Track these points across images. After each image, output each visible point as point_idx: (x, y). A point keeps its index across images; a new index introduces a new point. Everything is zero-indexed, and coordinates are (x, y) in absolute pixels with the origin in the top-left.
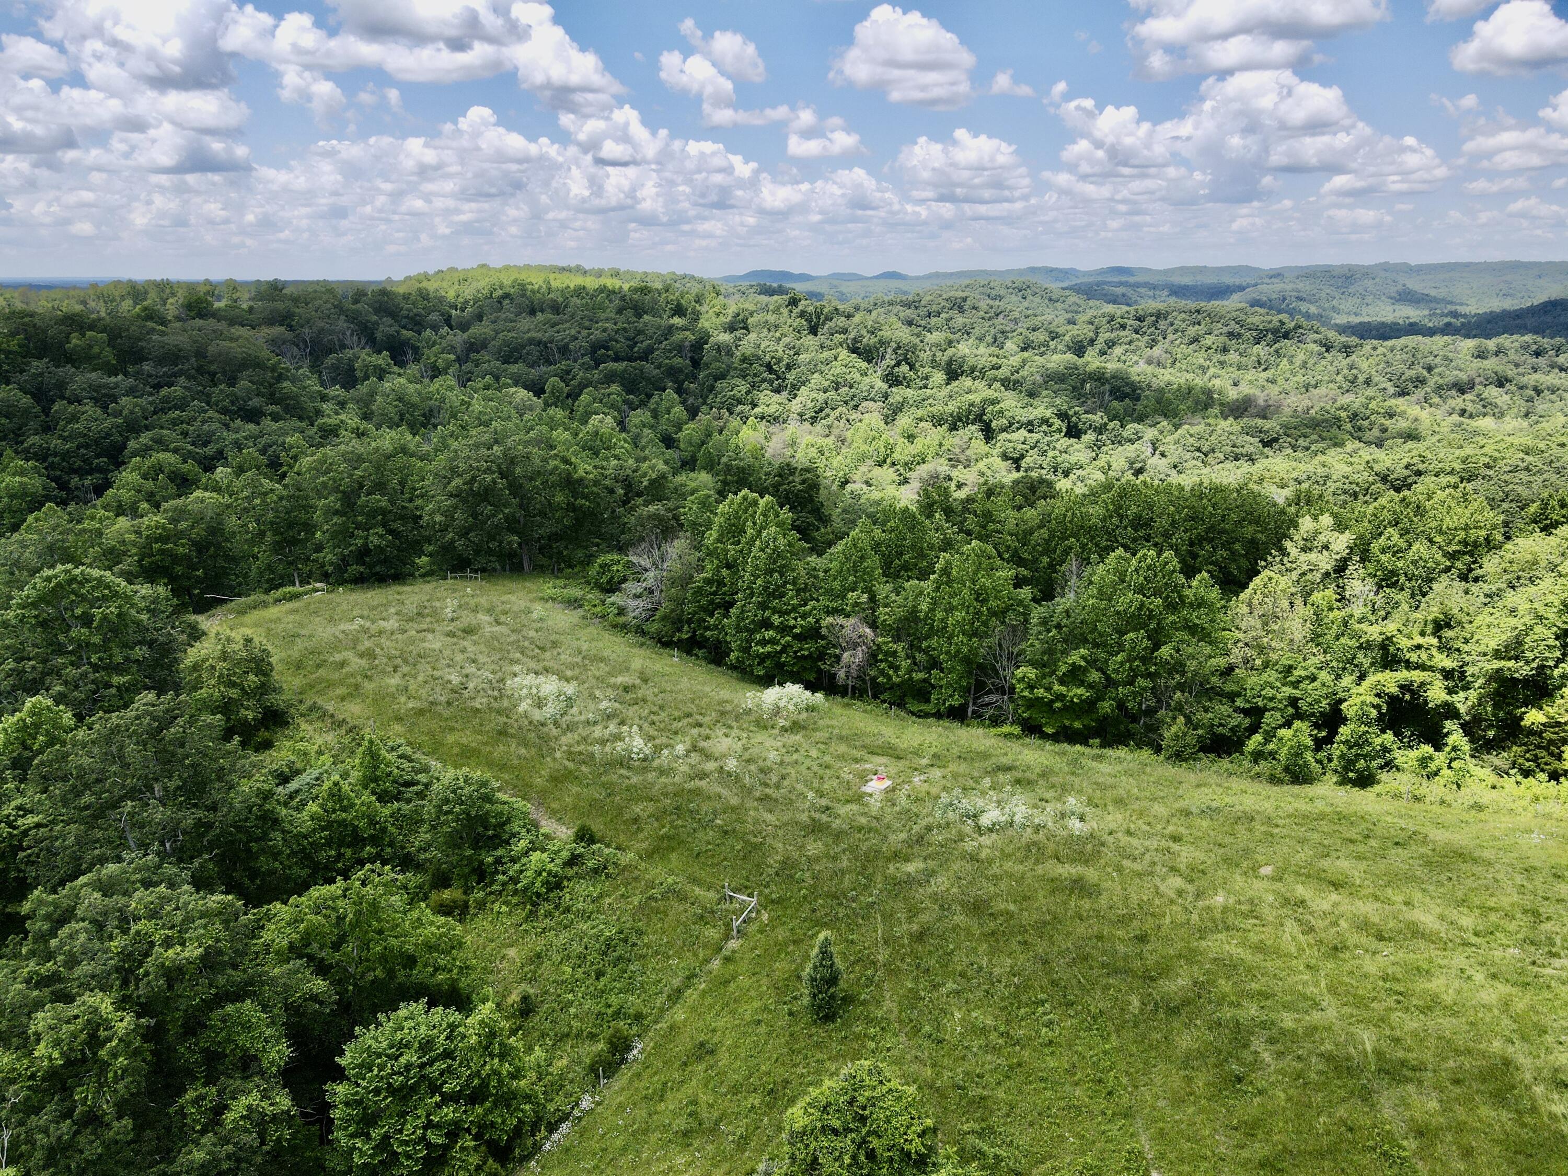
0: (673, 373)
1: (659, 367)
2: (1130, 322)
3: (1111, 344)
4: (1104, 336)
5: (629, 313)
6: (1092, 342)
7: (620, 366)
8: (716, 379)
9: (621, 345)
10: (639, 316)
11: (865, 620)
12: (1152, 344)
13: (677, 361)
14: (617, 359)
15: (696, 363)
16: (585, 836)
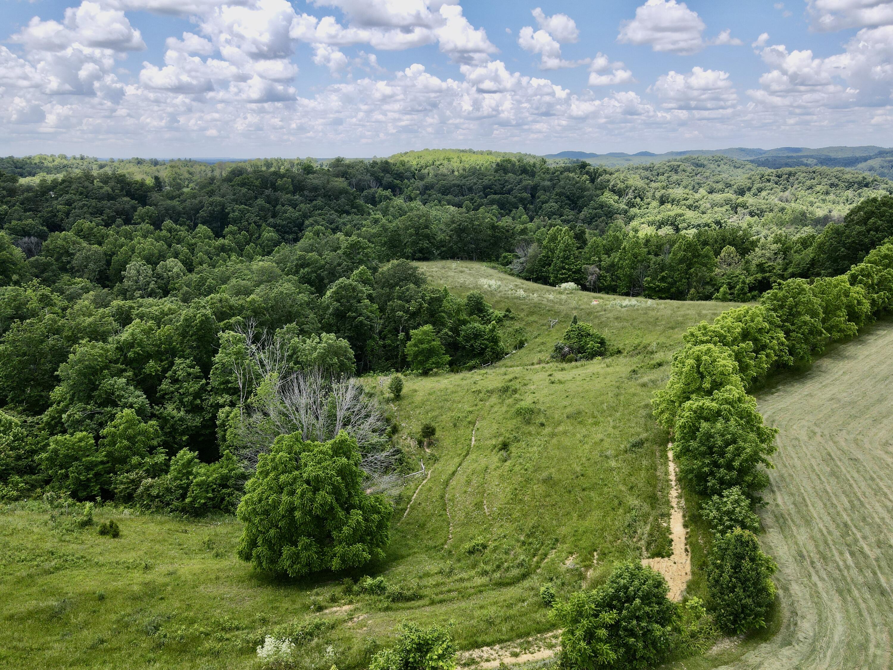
0: (522, 200)
1: (515, 197)
2: (772, 178)
3: (760, 190)
4: (757, 186)
5: (501, 172)
6: (749, 189)
7: (497, 197)
8: (543, 203)
9: (497, 187)
10: (506, 174)
11: (597, 266)
12: (785, 189)
13: (525, 195)
14: (495, 193)
15: (533, 196)
16: (508, 310)
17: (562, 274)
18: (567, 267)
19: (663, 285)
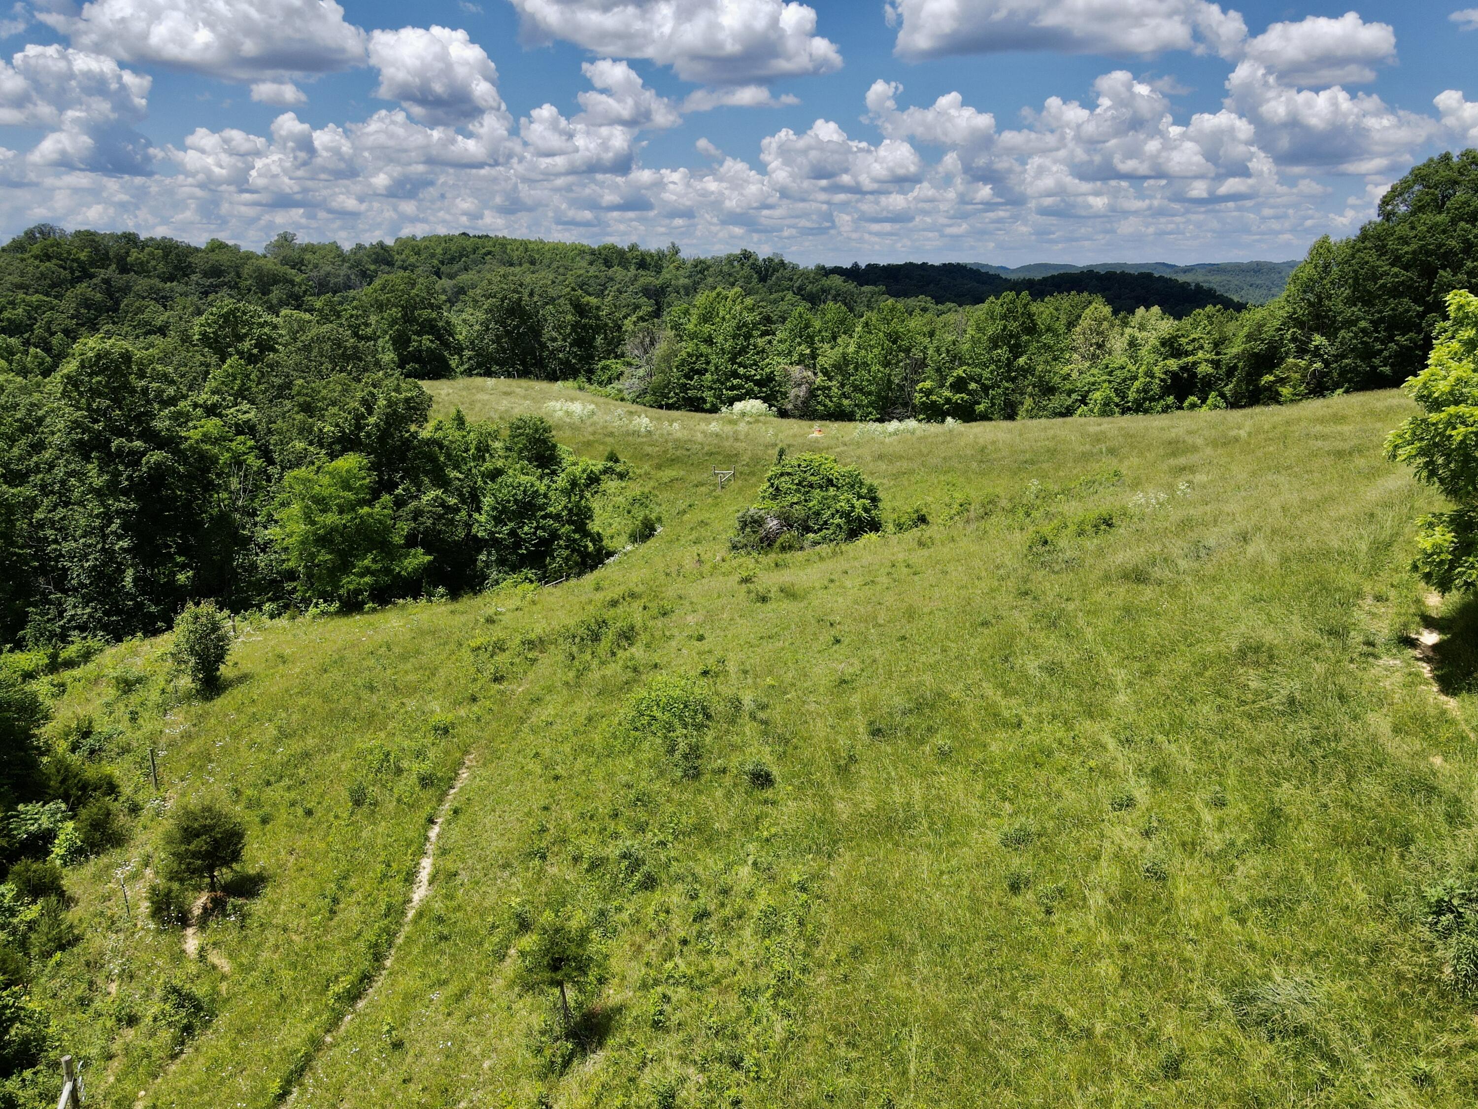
11: (808, 367)
16: (613, 458)
17: (732, 389)
18: (741, 371)
19: (957, 397)
